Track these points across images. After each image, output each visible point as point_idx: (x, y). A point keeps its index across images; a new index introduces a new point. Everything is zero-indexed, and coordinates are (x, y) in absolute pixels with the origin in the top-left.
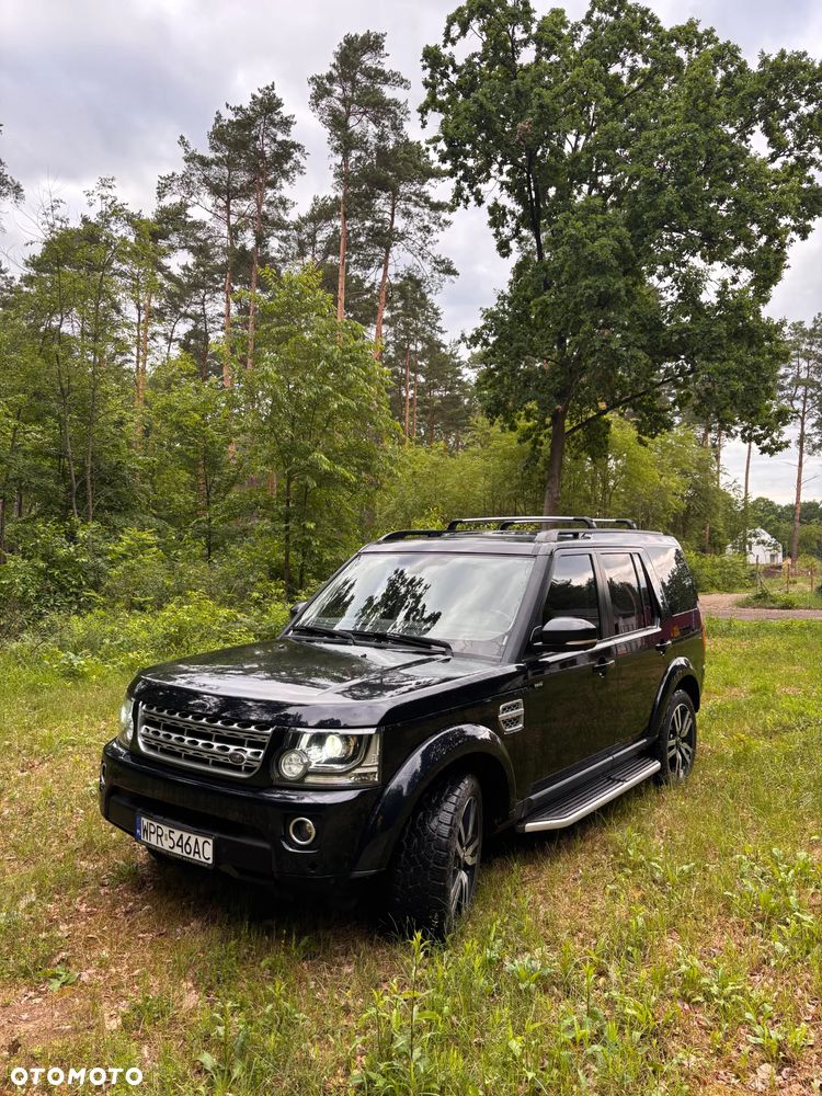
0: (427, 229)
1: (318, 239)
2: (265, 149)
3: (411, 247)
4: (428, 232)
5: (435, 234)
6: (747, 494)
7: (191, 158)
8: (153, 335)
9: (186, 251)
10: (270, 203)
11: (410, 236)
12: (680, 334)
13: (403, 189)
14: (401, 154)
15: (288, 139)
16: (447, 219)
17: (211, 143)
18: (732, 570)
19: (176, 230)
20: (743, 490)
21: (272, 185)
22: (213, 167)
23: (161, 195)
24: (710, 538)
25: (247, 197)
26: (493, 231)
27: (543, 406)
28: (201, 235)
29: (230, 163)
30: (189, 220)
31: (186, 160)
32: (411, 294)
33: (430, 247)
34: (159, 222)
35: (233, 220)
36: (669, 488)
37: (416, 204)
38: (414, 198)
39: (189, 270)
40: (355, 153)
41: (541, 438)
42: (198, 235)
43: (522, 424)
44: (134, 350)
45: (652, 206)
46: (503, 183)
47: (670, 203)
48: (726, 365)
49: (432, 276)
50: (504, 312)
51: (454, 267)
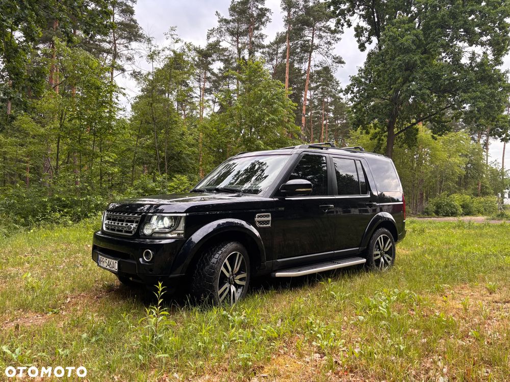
0: (329, 43)
1: (279, 52)
2: (253, 12)
3: (322, 52)
4: (330, 44)
5: (333, 45)
6: (503, 167)
7: (221, 21)
8: (207, 101)
9: (220, 61)
10: (256, 37)
11: (321, 47)
12: (449, 80)
13: (318, 25)
14: (316, 8)
15: (263, 7)
16: (339, 37)
17: (230, 13)
18: (490, 204)
19: (215, 52)
20: (501, 165)
21: (257, 29)
22: (231, 23)
23: (208, 38)
24: (481, 190)
25: (246, 35)
26: (357, 39)
27: (381, 121)
28: (226, 53)
29: (238, 21)
30: (221, 48)
31: (219, 22)
32: (325, 75)
33: (330, 52)
34: (208, 50)
35: (240, 46)
36: (455, 163)
37: (324, 32)
38: (323, 29)
39: (222, 70)
40: (293, 10)
41: (383, 137)
42: (225, 54)
43: (372, 131)
44: (199, 107)
45: (435, 17)
46: (361, 15)
47: (444, 15)
48: (474, 95)
49: (332, 65)
50: (362, 77)
51: (343, 60)
